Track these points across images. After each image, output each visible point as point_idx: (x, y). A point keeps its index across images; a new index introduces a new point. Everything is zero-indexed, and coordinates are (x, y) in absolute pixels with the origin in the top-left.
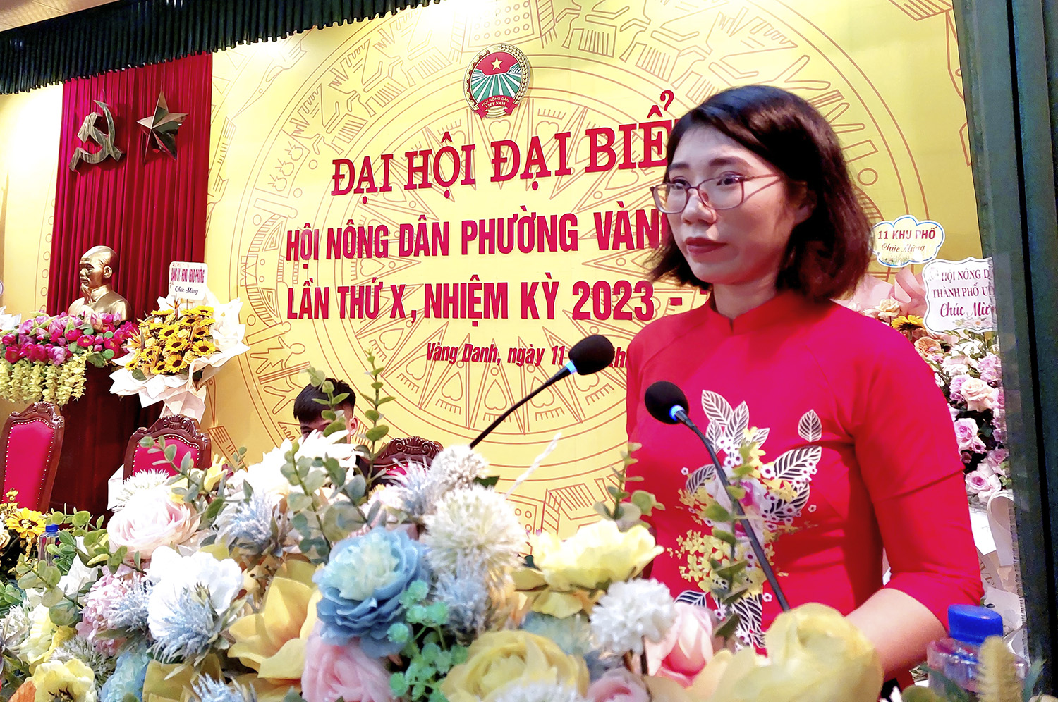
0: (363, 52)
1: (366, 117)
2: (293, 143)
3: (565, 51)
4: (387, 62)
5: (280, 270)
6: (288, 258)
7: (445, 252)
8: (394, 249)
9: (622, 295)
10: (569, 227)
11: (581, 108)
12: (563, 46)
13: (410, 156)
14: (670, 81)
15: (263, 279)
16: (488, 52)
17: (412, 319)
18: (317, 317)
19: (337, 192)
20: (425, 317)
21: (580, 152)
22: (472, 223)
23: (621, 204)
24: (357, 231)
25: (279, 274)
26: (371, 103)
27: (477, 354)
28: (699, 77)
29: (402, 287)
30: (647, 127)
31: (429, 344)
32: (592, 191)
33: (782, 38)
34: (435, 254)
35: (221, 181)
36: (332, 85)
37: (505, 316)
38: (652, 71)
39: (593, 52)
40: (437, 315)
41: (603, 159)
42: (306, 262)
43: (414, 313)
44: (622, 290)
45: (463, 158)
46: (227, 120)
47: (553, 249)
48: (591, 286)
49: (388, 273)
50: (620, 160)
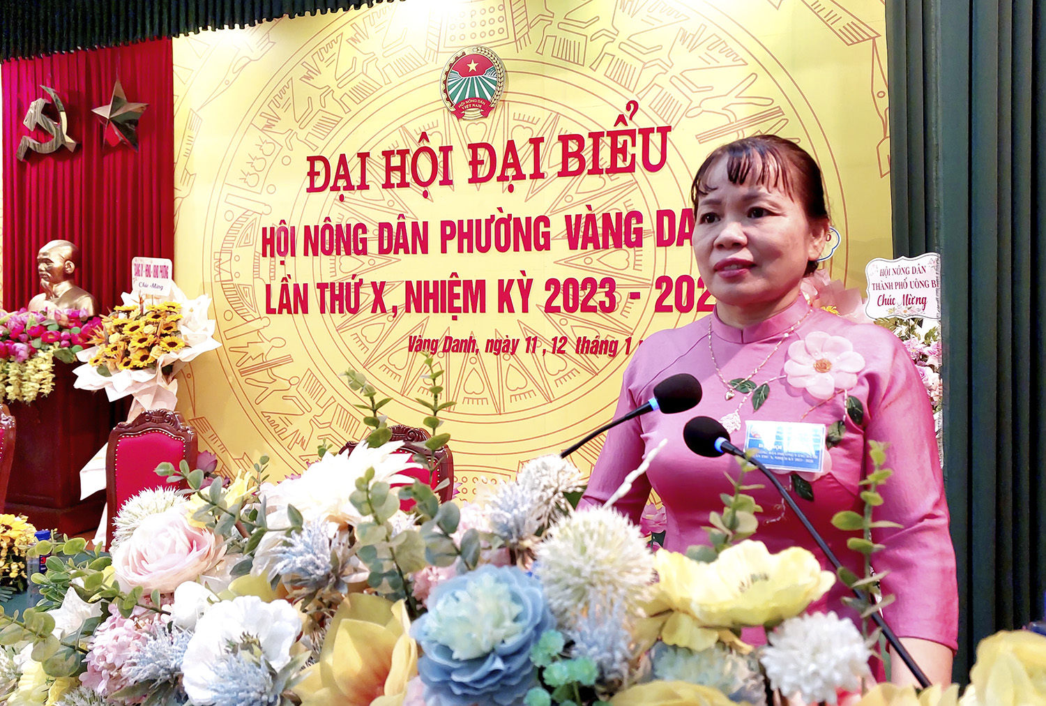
0: (336, 46)
1: (342, 114)
2: (264, 138)
3: (538, 58)
4: (361, 58)
5: (256, 267)
6: (264, 255)
7: (425, 251)
8: (373, 246)
9: (588, 291)
10: (542, 228)
11: (554, 114)
12: (537, 52)
13: (387, 154)
14: (636, 92)
15: (238, 274)
16: (464, 54)
17: (393, 314)
18: (296, 312)
19: (312, 189)
20: (406, 312)
21: (552, 157)
22: (451, 223)
23: (589, 207)
24: (335, 228)
25: (255, 270)
26: (346, 99)
27: (457, 345)
28: (661, 89)
29: (383, 284)
30: (614, 135)
31: (411, 337)
32: (564, 194)
33: (735, 56)
34: (414, 252)
35: (188, 175)
36: (303, 79)
37: (483, 310)
38: (619, 82)
39: (565, 60)
40: (418, 310)
41: (574, 165)
42: (282, 259)
43: (395, 309)
44: (589, 286)
45: (440, 159)
46: (192, 112)
47: (528, 248)
48: (562, 283)
49: (367, 271)
50: (589, 165)
